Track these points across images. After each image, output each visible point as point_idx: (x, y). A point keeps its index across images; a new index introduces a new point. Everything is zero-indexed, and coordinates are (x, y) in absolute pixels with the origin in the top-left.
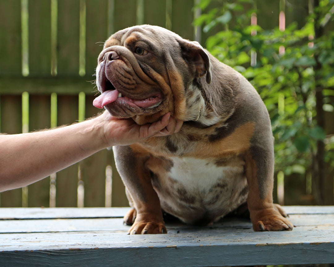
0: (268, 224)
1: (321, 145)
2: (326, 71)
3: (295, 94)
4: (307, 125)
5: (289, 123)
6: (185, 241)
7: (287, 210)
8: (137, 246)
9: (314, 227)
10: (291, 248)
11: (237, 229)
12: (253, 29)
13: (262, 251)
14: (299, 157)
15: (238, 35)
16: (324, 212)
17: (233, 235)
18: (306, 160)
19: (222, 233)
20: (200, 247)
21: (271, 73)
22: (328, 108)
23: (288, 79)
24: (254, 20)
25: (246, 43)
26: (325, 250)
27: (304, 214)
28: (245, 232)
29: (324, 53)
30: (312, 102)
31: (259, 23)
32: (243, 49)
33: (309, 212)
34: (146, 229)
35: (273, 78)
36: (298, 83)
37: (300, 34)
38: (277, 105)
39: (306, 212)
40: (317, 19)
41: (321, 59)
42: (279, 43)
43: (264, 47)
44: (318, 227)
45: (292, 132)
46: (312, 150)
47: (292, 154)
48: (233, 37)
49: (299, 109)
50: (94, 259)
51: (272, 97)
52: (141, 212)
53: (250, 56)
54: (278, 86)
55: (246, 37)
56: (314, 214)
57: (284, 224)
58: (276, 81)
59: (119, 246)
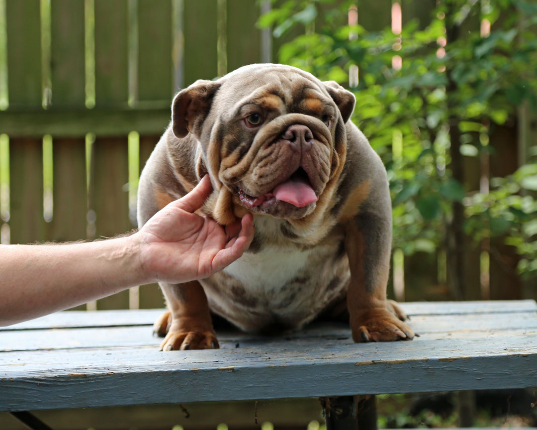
0: (375, 330)
1: (458, 208)
2: (465, 93)
3: (419, 131)
4: (437, 178)
5: (409, 175)
6: (248, 360)
7: (406, 308)
8: (173, 370)
9: (445, 335)
10: (410, 367)
11: (328, 339)
12: (352, 31)
13: (366, 372)
14: (425, 227)
15: (328, 40)
16: (461, 311)
17: (322, 349)
18: (437, 231)
19: (305, 346)
20: (269, 368)
21: (380, 98)
22: (468, 150)
23: (406, 106)
24: (353, 17)
25: (341, 52)
26: (462, 369)
27: (431, 315)
28: (340, 344)
29: (461, 66)
30: (443, 141)
31: (360, 22)
32: (336, 62)
33: (439, 311)
34: (187, 343)
35: (384, 107)
36: (421, 114)
37: (424, 37)
38: (390, 147)
39: (434, 311)
40: (449, 15)
41: (455, 76)
42: (392, 52)
43: (368, 58)
44: (453, 334)
45: (414, 189)
46: (444, 215)
47: (415, 222)
48: (320, 43)
49: (424, 153)
50: (107, 391)
51: (381, 136)
52: (178, 316)
53: (347, 73)
54: (391, 118)
55: (340, 43)
56: (446, 314)
57: (399, 332)
58: (388, 110)
59: (145, 370)
